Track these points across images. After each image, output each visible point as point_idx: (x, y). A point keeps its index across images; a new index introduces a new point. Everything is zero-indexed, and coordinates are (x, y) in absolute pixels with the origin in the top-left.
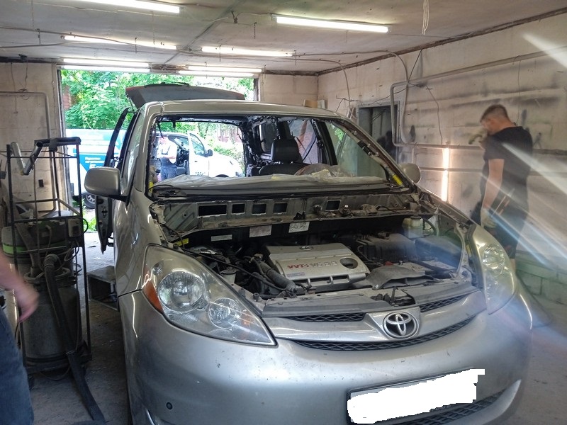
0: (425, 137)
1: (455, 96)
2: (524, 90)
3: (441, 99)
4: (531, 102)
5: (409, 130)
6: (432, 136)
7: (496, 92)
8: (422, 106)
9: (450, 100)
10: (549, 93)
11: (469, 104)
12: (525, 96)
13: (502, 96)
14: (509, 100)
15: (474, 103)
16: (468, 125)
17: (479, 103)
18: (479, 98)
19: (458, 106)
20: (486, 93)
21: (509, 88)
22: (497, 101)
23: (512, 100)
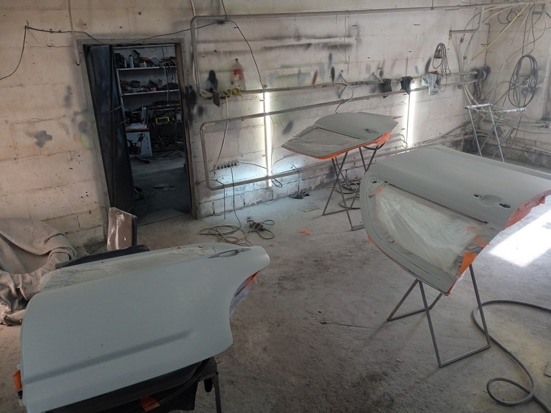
1: (267, 38)
2: (329, 37)
3: (254, 40)
4: (335, 47)
7: (307, 37)
8: (223, 47)
9: (262, 42)
10: (347, 40)
11: (283, 47)
12: (330, 43)
13: (313, 41)
14: (318, 44)
15: (288, 47)
16: (284, 67)
17: (293, 46)
18: (293, 42)
19: (271, 48)
20: (298, 37)
21: (317, 35)
22: (309, 45)
23: (321, 45)
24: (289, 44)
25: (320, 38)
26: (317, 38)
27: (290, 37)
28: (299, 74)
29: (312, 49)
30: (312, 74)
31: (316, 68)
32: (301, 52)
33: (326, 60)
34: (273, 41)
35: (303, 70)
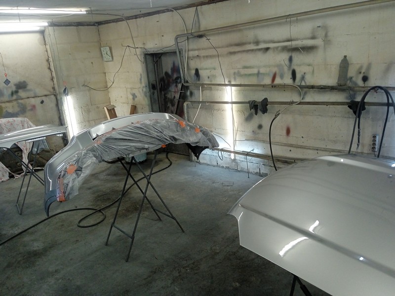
0: (209, 78)
1: (231, 45)
3: (219, 48)
4: (296, 49)
5: (193, 72)
6: (214, 76)
7: (265, 42)
8: (203, 53)
9: (227, 48)
10: (310, 43)
11: (244, 51)
13: (271, 45)
14: (277, 48)
15: (248, 51)
16: (245, 67)
17: (252, 50)
18: (253, 47)
19: (234, 53)
20: (257, 43)
21: (276, 39)
22: (267, 49)
23: (280, 48)
24: (249, 49)
25: (279, 42)
26: (274, 42)
27: (250, 43)
28: (258, 74)
29: (270, 52)
30: (272, 75)
31: (275, 70)
32: (260, 55)
33: (285, 63)
34: (236, 47)
35: (262, 71)
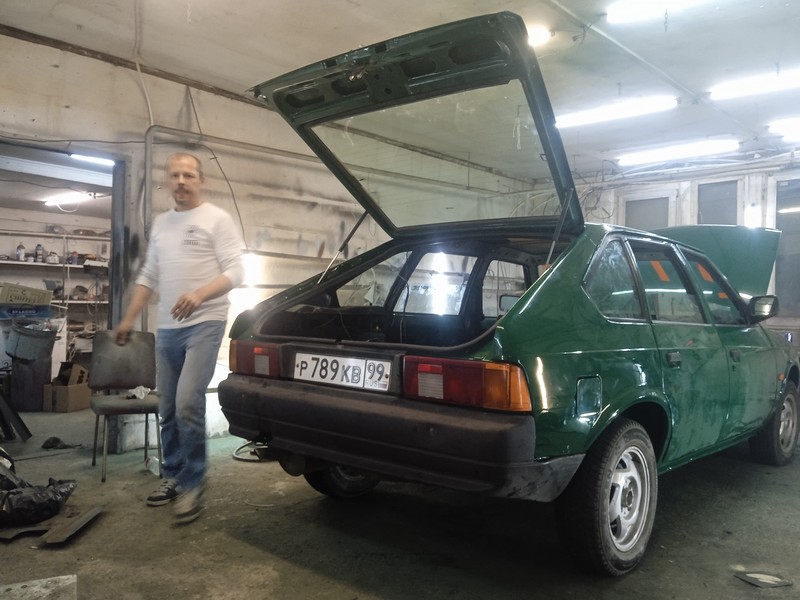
1: (255, 182)
2: (341, 200)
3: (237, 181)
4: (348, 214)
7: (312, 193)
9: (247, 186)
11: (277, 199)
12: (343, 207)
13: (319, 200)
14: (327, 206)
15: (285, 200)
16: (278, 226)
17: (292, 201)
18: (292, 195)
19: (261, 198)
20: (300, 191)
21: (326, 193)
22: (314, 205)
23: (330, 208)
24: (286, 197)
25: (329, 198)
26: (324, 197)
27: (289, 188)
28: (299, 241)
29: (317, 210)
30: (318, 246)
31: (324, 237)
32: (303, 210)
33: (336, 230)
34: (267, 189)
35: (306, 236)
